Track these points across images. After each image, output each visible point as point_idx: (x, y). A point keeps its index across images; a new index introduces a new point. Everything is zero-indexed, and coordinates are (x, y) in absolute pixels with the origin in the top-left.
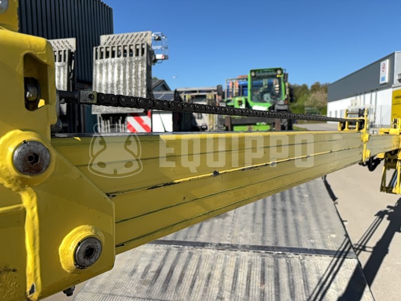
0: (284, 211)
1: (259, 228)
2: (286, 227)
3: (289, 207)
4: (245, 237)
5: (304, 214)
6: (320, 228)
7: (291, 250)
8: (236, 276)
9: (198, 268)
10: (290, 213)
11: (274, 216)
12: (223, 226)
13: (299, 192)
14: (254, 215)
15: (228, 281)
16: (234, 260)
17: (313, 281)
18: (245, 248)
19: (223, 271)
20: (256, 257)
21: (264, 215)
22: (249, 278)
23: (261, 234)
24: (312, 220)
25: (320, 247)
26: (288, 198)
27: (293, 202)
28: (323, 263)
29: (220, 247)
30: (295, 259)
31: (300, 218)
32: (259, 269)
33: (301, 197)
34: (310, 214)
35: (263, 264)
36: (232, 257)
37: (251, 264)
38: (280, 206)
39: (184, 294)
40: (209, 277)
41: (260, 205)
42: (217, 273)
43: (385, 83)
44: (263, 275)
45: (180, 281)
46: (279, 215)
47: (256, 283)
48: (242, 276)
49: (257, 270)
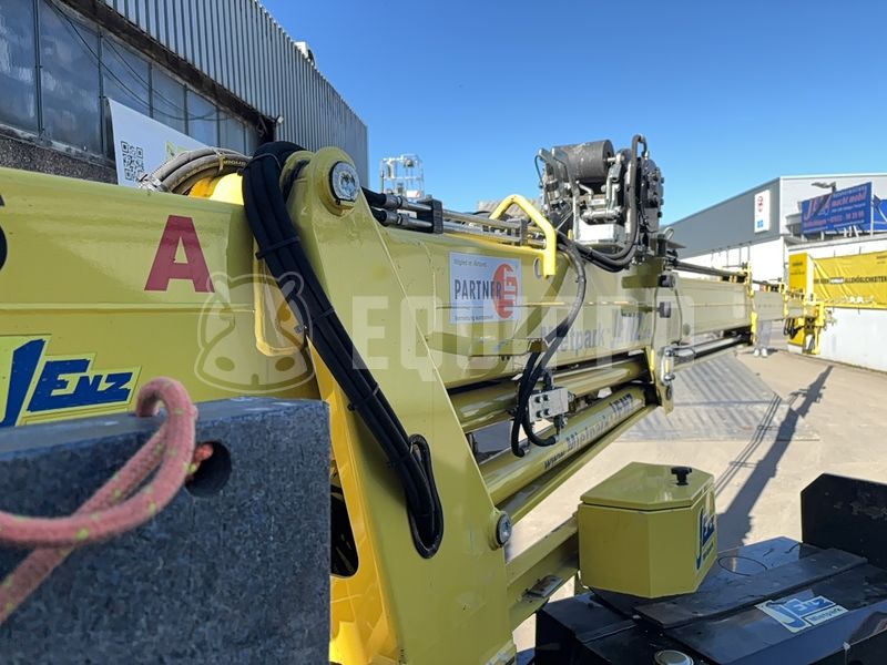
0: (713, 381)
1: (699, 393)
2: (722, 391)
3: (716, 379)
4: (692, 399)
5: (732, 381)
6: (753, 391)
7: (735, 402)
8: (700, 418)
10: (719, 383)
11: (707, 385)
14: (687, 385)
15: (696, 420)
16: (691, 411)
17: (761, 416)
18: (695, 404)
20: (707, 408)
21: (697, 385)
22: (711, 418)
23: (703, 396)
24: (742, 385)
25: (757, 400)
27: (718, 376)
28: (765, 408)
30: (743, 407)
31: (730, 384)
33: (723, 372)
34: (738, 382)
35: (717, 411)
36: (690, 410)
37: (707, 412)
38: (706, 379)
39: (669, 428)
40: (680, 420)
41: (688, 379)
42: (684, 417)
43: (765, 232)
44: (721, 416)
45: (659, 422)
46: (710, 384)
47: (718, 420)
48: (705, 418)
49: (714, 415)
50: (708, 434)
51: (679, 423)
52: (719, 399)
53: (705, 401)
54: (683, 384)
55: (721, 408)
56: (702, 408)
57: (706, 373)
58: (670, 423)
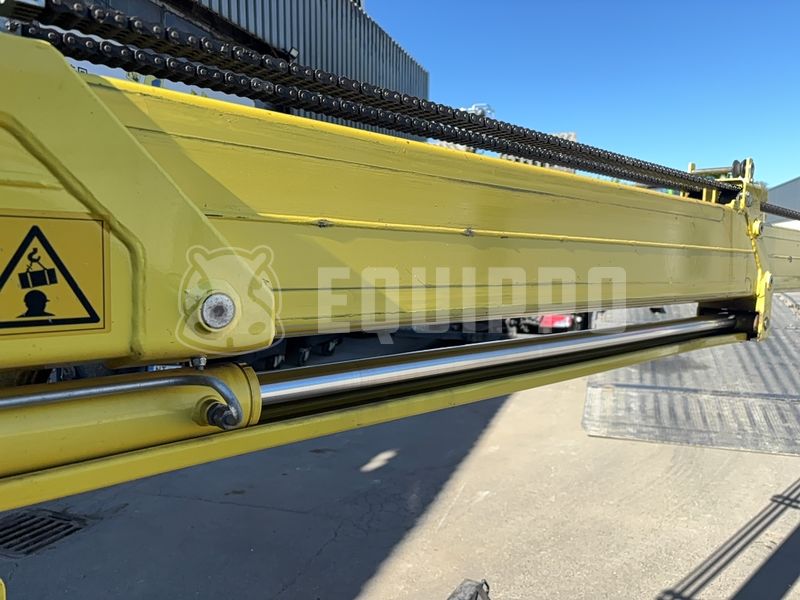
0: (782, 365)
1: (758, 379)
3: (787, 361)
4: (744, 386)
8: (750, 416)
9: (701, 408)
10: (792, 368)
11: (772, 369)
12: (708, 376)
13: (795, 346)
14: (744, 367)
15: (744, 420)
16: (741, 403)
18: (748, 395)
19: (733, 412)
20: (765, 402)
21: (758, 368)
22: (766, 417)
23: (763, 385)
26: (782, 352)
27: (791, 357)
29: (715, 393)
32: (775, 412)
35: (778, 409)
36: (739, 403)
37: (764, 408)
38: (774, 360)
39: (700, 426)
40: (720, 416)
41: (747, 359)
42: (727, 413)
44: (782, 416)
45: (688, 417)
46: (778, 369)
47: (777, 421)
48: (758, 416)
49: (773, 414)
50: (755, 444)
51: (717, 420)
52: (786, 390)
53: (766, 392)
54: (740, 365)
55: (785, 405)
56: (756, 402)
57: (776, 353)
58: (705, 421)
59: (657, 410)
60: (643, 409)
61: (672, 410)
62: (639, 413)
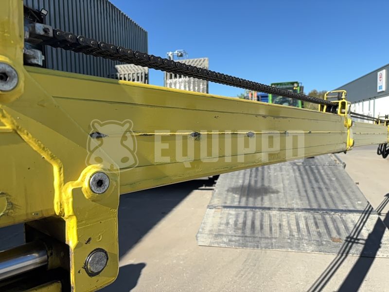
0: (320, 188)
1: (305, 198)
2: (324, 198)
3: (322, 186)
4: (297, 204)
5: (335, 189)
6: (349, 198)
7: (332, 210)
8: (298, 224)
9: (270, 221)
10: (325, 190)
11: (314, 192)
12: (278, 198)
13: (328, 176)
14: (299, 191)
15: (294, 227)
16: (293, 216)
17: (351, 226)
18: (299, 210)
19: (288, 222)
20: (307, 214)
21: (306, 191)
22: (307, 225)
23: (307, 202)
24: (342, 194)
25: (352, 209)
26: (320, 180)
27: (325, 183)
28: (356, 217)
29: (280, 209)
30: (337, 216)
31: (333, 192)
32: (312, 221)
33: (330, 180)
34: (340, 190)
35: (315, 218)
36: (292, 215)
37: (306, 219)
38: (315, 185)
39: (267, 234)
40: (280, 225)
41: (301, 185)
42: (285, 223)
43: (383, 92)
44: (316, 224)
45: (262, 228)
46: (317, 191)
47: (313, 228)
48: (302, 225)
49: (311, 221)
50: (298, 246)
51: (278, 228)
52: (320, 205)
53: (309, 207)
54: (296, 190)
55: (318, 216)
56: (302, 214)
57: (317, 181)
58: (271, 230)
59: (245, 223)
60: (236, 224)
61: (253, 223)
62: (233, 226)
